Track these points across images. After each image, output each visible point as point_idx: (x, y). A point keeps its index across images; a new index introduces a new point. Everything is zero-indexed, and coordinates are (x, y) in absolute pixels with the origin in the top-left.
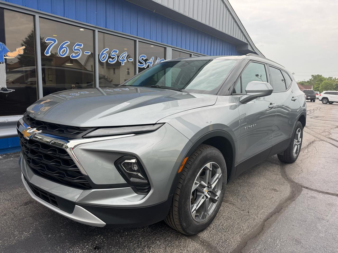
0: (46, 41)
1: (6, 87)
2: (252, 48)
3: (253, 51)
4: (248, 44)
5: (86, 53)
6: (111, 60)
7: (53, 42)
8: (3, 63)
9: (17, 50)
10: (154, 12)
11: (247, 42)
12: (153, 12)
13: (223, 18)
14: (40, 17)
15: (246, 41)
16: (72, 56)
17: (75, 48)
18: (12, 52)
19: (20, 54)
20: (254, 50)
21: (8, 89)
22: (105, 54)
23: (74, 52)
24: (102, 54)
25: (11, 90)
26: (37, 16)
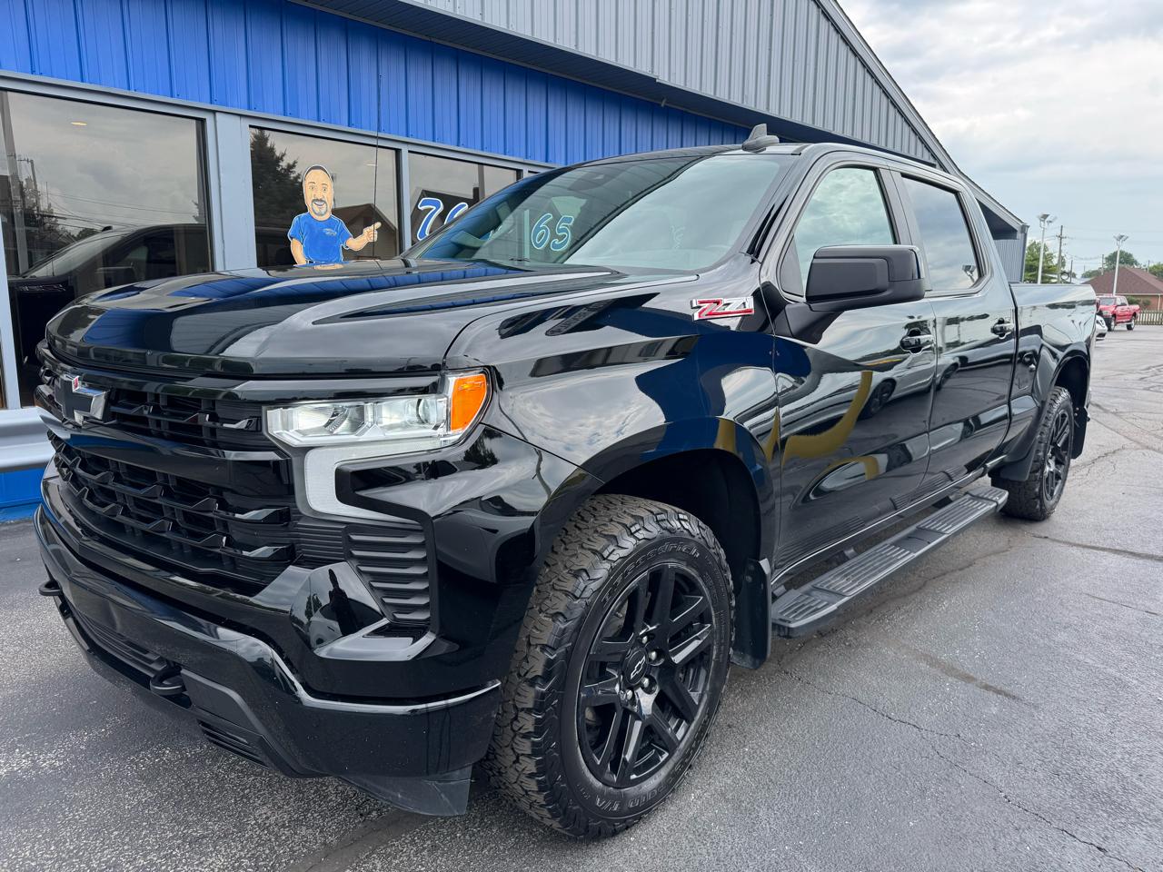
0: (421, 207)
6: (557, 241)
7: (435, 208)
9: (365, 231)
10: (662, 105)
12: (659, 105)
13: (854, 99)
14: (410, 152)
15: (927, 158)
18: (355, 237)
19: (370, 241)
22: (542, 228)
24: (538, 229)
26: (405, 149)
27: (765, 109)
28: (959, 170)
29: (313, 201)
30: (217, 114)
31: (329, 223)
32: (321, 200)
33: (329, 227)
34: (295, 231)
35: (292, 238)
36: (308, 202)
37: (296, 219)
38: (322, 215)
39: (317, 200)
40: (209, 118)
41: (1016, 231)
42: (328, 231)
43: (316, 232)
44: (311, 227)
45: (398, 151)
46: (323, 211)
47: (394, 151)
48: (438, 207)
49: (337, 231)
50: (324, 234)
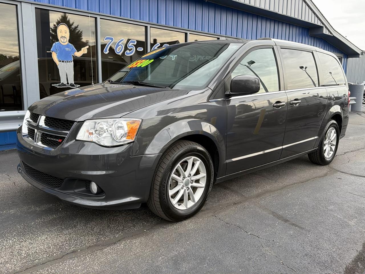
0: (105, 40)
1: (73, 83)
2: (329, 31)
3: (331, 35)
4: (323, 27)
5: (138, 49)
7: (111, 41)
8: (72, 62)
9: (82, 49)
11: (322, 25)
14: (101, 18)
15: (319, 24)
16: (127, 53)
17: (130, 45)
18: (78, 51)
19: (84, 53)
20: (331, 33)
21: (75, 85)
23: (128, 49)
25: (77, 86)
26: (99, 18)
27: (249, 3)
28: (334, 29)
29: (61, 37)
30: (22, 3)
31: (67, 46)
32: (64, 37)
33: (67, 48)
34: (53, 49)
35: (52, 52)
36: (59, 37)
37: (54, 44)
38: (64, 43)
39: (63, 37)
40: (19, 4)
41: (359, 54)
42: (67, 49)
43: (62, 49)
44: (60, 47)
45: (96, 18)
46: (65, 41)
47: (94, 18)
48: (112, 40)
49: (71, 49)
50: (65, 50)
